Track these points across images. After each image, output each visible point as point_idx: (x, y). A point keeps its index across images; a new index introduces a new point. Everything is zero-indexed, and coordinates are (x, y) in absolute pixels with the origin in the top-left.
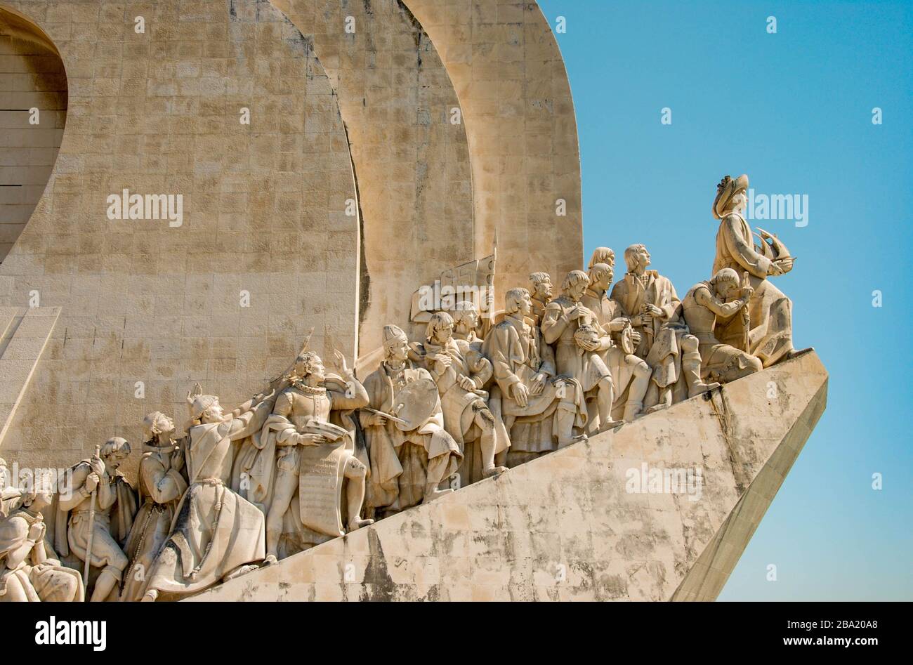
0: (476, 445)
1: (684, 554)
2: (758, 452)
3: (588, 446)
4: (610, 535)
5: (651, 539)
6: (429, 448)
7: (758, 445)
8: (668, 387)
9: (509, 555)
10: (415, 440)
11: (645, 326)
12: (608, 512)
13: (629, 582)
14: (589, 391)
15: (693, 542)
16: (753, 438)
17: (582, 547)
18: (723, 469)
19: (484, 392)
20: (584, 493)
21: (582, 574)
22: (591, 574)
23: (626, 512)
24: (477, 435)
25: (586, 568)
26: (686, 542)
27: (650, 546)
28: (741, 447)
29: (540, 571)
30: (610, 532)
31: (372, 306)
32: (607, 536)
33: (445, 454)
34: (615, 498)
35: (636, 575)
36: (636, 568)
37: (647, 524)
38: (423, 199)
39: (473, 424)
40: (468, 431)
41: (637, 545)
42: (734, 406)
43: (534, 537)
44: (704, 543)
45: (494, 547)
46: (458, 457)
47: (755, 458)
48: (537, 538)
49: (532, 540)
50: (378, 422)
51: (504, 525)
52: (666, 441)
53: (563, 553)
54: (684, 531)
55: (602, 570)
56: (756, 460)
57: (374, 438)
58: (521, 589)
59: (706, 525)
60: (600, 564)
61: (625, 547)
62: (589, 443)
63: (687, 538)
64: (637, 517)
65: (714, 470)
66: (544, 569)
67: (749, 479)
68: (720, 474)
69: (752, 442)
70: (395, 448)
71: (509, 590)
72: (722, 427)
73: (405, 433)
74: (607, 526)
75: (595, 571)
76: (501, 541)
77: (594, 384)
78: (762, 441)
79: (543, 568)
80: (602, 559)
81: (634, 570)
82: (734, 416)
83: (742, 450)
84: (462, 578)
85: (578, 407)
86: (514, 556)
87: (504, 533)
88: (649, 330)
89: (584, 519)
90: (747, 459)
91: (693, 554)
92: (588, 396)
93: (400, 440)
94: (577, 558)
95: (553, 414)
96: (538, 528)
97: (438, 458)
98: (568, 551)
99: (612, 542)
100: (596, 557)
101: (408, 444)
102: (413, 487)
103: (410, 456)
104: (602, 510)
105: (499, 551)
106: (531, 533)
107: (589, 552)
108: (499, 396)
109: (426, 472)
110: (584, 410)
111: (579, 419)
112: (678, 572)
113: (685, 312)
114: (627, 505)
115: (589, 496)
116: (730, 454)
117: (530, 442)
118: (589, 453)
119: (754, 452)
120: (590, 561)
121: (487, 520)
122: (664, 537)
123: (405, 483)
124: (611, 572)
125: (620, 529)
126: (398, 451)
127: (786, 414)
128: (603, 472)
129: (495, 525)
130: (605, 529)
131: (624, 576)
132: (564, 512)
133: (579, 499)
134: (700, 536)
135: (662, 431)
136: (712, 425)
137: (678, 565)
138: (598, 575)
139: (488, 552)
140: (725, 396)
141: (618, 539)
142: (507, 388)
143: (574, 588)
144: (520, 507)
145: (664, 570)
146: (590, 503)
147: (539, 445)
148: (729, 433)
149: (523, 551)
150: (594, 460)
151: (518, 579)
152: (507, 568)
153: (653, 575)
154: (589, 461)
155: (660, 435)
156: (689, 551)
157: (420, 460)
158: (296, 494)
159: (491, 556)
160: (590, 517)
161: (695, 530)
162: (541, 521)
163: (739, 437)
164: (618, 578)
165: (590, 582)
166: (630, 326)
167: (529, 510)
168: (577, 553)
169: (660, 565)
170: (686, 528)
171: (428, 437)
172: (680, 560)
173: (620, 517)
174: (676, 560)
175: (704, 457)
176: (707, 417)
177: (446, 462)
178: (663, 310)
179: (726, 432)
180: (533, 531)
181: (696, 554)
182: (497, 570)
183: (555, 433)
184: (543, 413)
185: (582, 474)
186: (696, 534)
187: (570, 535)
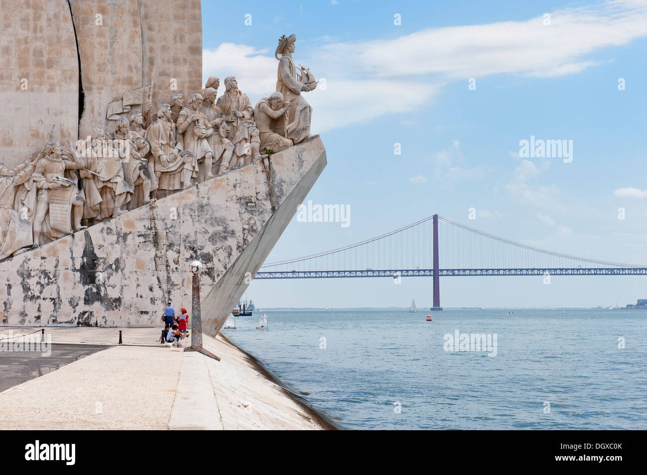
0: (140, 187)
1: (242, 242)
2: (284, 190)
3: (198, 188)
4: (206, 233)
5: (226, 235)
6: (116, 189)
7: (285, 187)
8: (242, 156)
9: (156, 243)
10: (109, 185)
11: (234, 122)
12: (206, 222)
13: (214, 256)
14: (200, 159)
15: (247, 237)
16: (283, 184)
17: (192, 239)
18: (266, 199)
19: (145, 159)
20: (194, 212)
21: (191, 252)
22: (196, 252)
23: (215, 222)
24: (141, 182)
25: (193, 249)
26: (244, 236)
27: (225, 238)
28: (277, 188)
29: (170, 250)
30: (206, 232)
31: (86, 109)
32: (204, 233)
33: (124, 193)
34: (210, 215)
35: (218, 252)
36: (218, 249)
37: (225, 228)
38: (114, 50)
39: (139, 176)
40: (137, 180)
41: (219, 238)
42: (274, 166)
43: (168, 235)
45: (148, 239)
46: (131, 194)
47: (282, 194)
48: (169, 235)
49: (167, 236)
50: (90, 176)
51: (154, 229)
52: (238, 185)
53: (182, 242)
54: (243, 231)
55: (201, 250)
56: (283, 195)
57: (87, 184)
58: (160, 259)
59: (255, 228)
60: (200, 247)
61: (212, 239)
62: (199, 187)
63: (244, 234)
64: (220, 224)
65: (261, 200)
66: (172, 250)
67: (278, 204)
68: (264, 202)
69: (282, 186)
70: (98, 189)
71: (155, 260)
72: (268, 178)
73: (104, 182)
74: (205, 228)
75: (198, 250)
76: (151, 236)
77: (203, 156)
78: (287, 185)
79: (171, 249)
80: (201, 245)
82: (274, 172)
83: (276, 189)
84: (132, 254)
85: (194, 167)
86: (158, 243)
87: (153, 232)
88: (235, 124)
89: (194, 225)
90: (278, 194)
91: (247, 242)
92: (200, 161)
93: (101, 185)
94: (189, 244)
95: (182, 170)
96: (170, 230)
97: (120, 195)
98: (184, 241)
99: (207, 236)
100: (199, 244)
101: (105, 187)
102: (108, 208)
103: (106, 192)
104: (203, 221)
105: (150, 241)
106: (167, 232)
107: (195, 241)
108: (153, 161)
109: (114, 201)
110: (197, 169)
111: (194, 173)
112: (238, 251)
113: (255, 115)
114: (216, 218)
115: (197, 213)
116: (270, 192)
117: (169, 185)
118: (198, 192)
119: (283, 191)
120: (195, 246)
121: (145, 226)
122: (233, 233)
123: (104, 206)
124: (205, 251)
125: (211, 230)
126: (100, 190)
127: (301, 171)
128: (205, 201)
129: (148, 229)
130: (204, 230)
131: (211, 252)
132: (183, 222)
133: (191, 215)
134: (251, 233)
135: (236, 180)
136: (262, 177)
137: (239, 247)
138: (199, 252)
139: (145, 242)
140: (270, 161)
141: (210, 235)
142: (157, 157)
143: (187, 258)
144: (162, 219)
145: (231, 249)
146: (197, 217)
147: (174, 187)
148: (271, 181)
149: (163, 242)
150: (201, 196)
151: (159, 255)
152: (154, 250)
153: (226, 252)
154: (198, 196)
155: (235, 182)
156: (244, 240)
157: (111, 195)
158: (48, 212)
159: (146, 244)
160: (197, 224)
161: (248, 230)
162: (172, 226)
163: (276, 183)
164: (208, 254)
165: (194, 256)
166: (225, 123)
167: (166, 221)
168: (189, 242)
169: (230, 247)
170: (244, 229)
171: (115, 184)
172: (240, 245)
173: (212, 224)
174: (238, 245)
175: (257, 193)
176: (260, 173)
177: (124, 196)
178: (243, 114)
179: (269, 181)
180: (168, 231)
181: (248, 242)
182: (149, 251)
183: (182, 180)
184: (176, 170)
185: (194, 203)
186: (249, 232)
187: (186, 234)
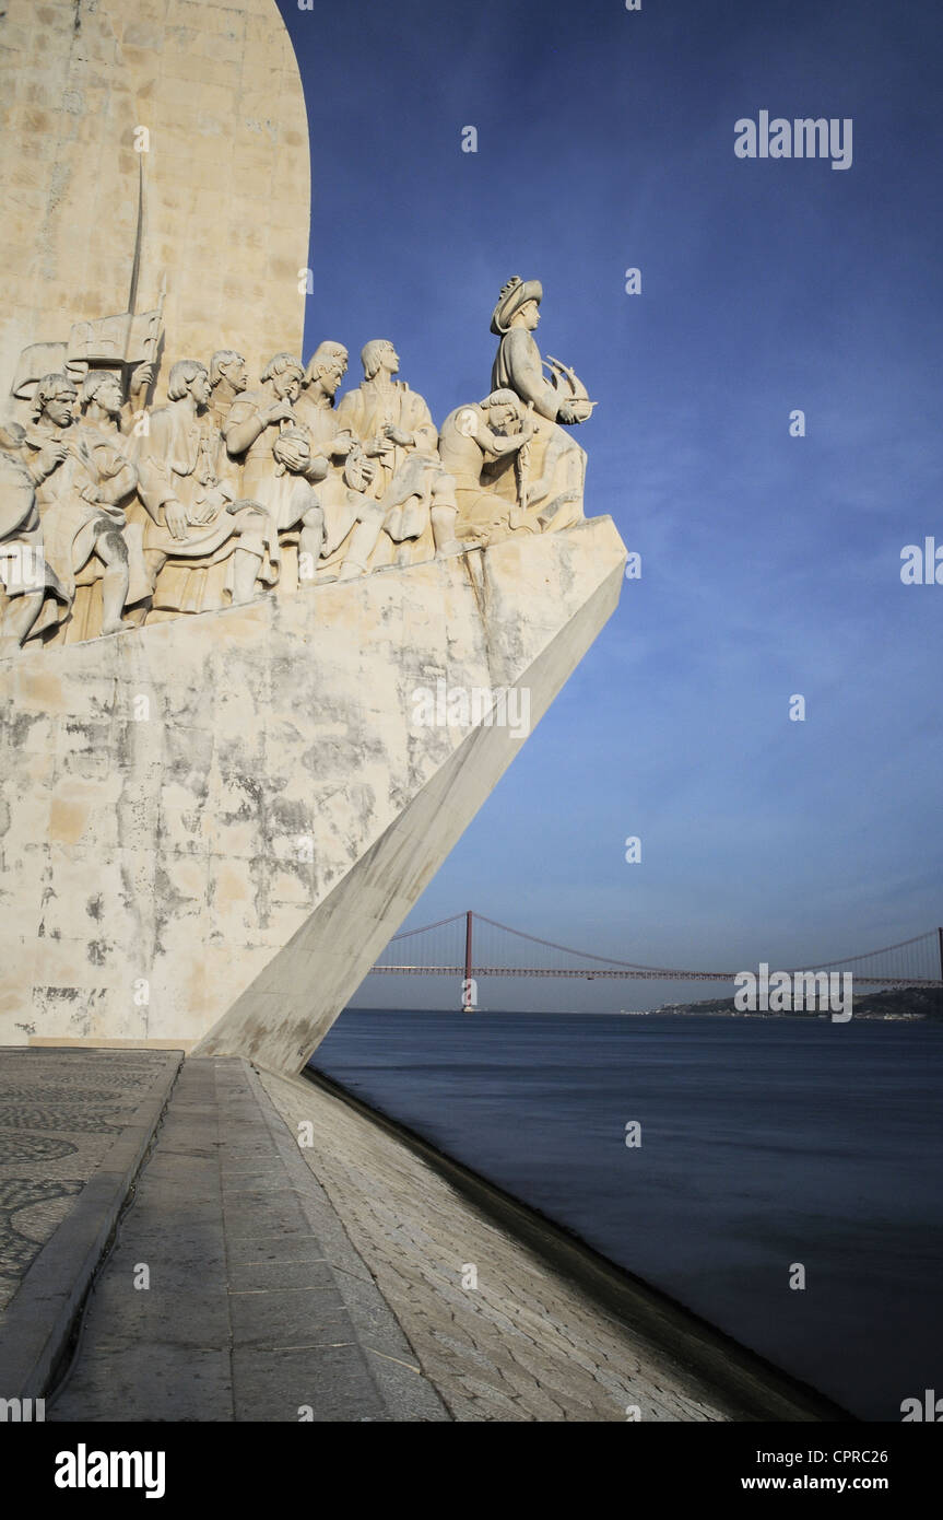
1: (405, 776)
2: (525, 642)
3: (275, 607)
4: (295, 740)
5: (358, 750)
7: (526, 635)
8: (407, 540)
9: (123, 755)
11: (383, 455)
12: (296, 705)
13: (316, 812)
14: (288, 530)
15: (420, 762)
16: (520, 624)
17: (249, 753)
18: (475, 661)
19: (118, 511)
20: (262, 674)
21: (244, 795)
22: (258, 796)
23: (324, 708)
25: (250, 787)
26: (411, 760)
27: (355, 761)
28: (503, 634)
29: (175, 784)
30: (295, 736)
32: (289, 741)
33: (34, 591)
34: (310, 687)
35: (329, 803)
36: (329, 791)
37: (355, 730)
38: (57, 220)
39: (94, 555)
40: (85, 564)
41: (335, 758)
42: (496, 575)
43: (171, 733)
44: (436, 762)
45: (100, 742)
47: (520, 652)
48: (176, 734)
49: (168, 737)
51: (123, 710)
52: (395, 615)
53: (215, 760)
54: (410, 743)
55: (275, 790)
56: (522, 655)
58: (138, 811)
59: (443, 738)
60: (275, 781)
61: (316, 761)
62: (278, 603)
63: (412, 753)
64: (340, 718)
65: (462, 662)
66: (181, 783)
67: (510, 679)
68: (470, 668)
69: (519, 630)
71: (117, 811)
72: (479, 604)
74: (292, 726)
75: (265, 791)
76: (113, 734)
77: (297, 518)
78: (532, 628)
79: (178, 781)
80: (278, 775)
81: (327, 794)
82: (496, 591)
83: (504, 638)
84: (34, 787)
85: (268, 548)
86: (133, 759)
87: (121, 722)
89: (257, 712)
90: (509, 651)
91: (419, 778)
92: (286, 537)
94: (238, 770)
95: (229, 556)
96: (179, 719)
98: (224, 758)
99: (297, 750)
100: (270, 771)
104: (287, 703)
105: (107, 748)
106: (167, 726)
107: (259, 763)
111: (267, 566)
112: (393, 802)
113: (441, 443)
114: (327, 699)
115: (268, 679)
116: (486, 642)
118: (277, 618)
119: (521, 644)
120: (259, 775)
121: (94, 699)
122: (378, 749)
124: (290, 795)
125: (311, 732)
127: (568, 597)
128: (295, 646)
129: (107, 710)
130: (288, 730)
131: (310, 802)
132: (225, 700)
133: (251, 683)
134: (431, 752)
135: (391, 599)
136: (465, 600)
137: (396, 791)
138: (269, 798)
139: (90, 750)
140: (486, 563)
141: (306, 747)
142: (156, 507)
143: (228, 815)
144: (154, 685)
145: (372, 798)
146: (269, 690)
147: (201, 602)
148: (488, 613)
149: (149, 752)
150: (282, 629)
151: (135, 795)
152: (116, 778)
153: (355, 805)
154: (274, 628)
155: (386, 605)
156: (413, 772)
159: (93, 756)
160: (267, 710)
161: (426, 743)
162: (186, 709)
163: (502, 621)
164: (300, 806)
165: (254, 808)
167: (167, 691)
168: (239, 763)
169: (368, 791)
170: (412, 740)
172: (398, 785)
173: (313, 714)
174: (393, 785)
175: (450, 642)
176: (458, 588)
178: (411, 436)
179: (483, 611)
180: (171, 724)
181: (424, 778)
182: (101, 779)
184: (212, 554)
185: (261, 647)
186: (427, 750)
187: (231, 735)
